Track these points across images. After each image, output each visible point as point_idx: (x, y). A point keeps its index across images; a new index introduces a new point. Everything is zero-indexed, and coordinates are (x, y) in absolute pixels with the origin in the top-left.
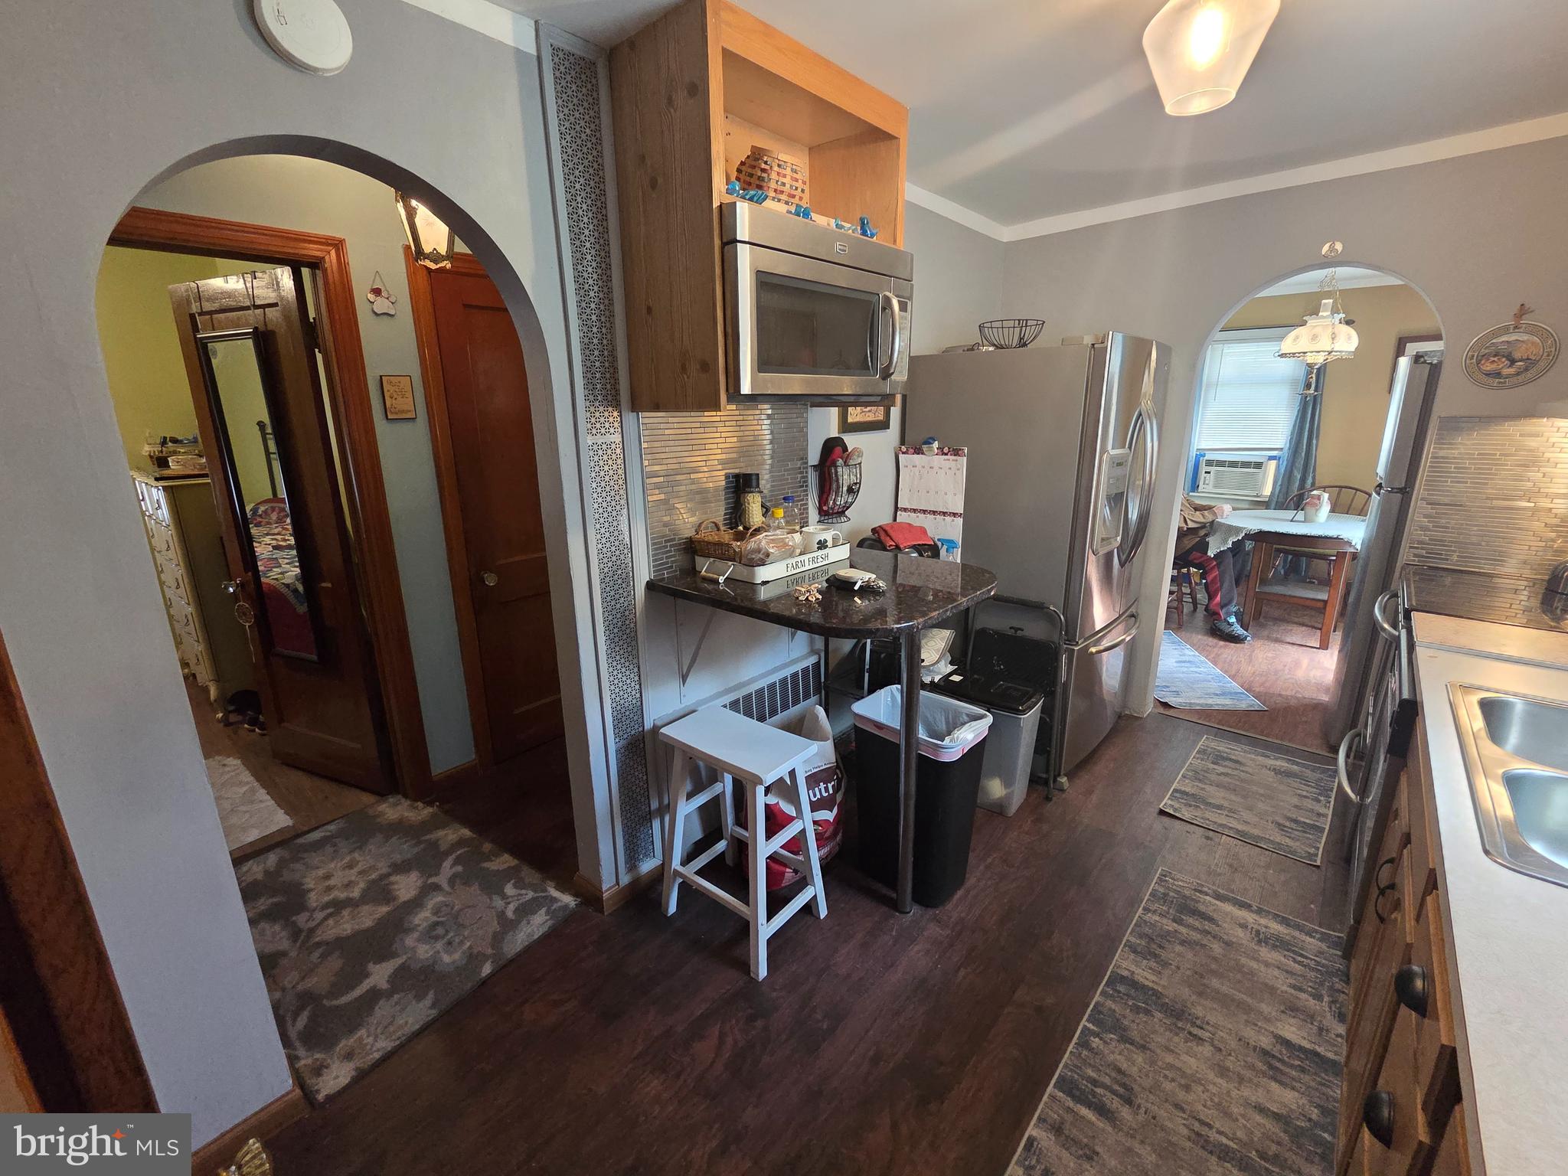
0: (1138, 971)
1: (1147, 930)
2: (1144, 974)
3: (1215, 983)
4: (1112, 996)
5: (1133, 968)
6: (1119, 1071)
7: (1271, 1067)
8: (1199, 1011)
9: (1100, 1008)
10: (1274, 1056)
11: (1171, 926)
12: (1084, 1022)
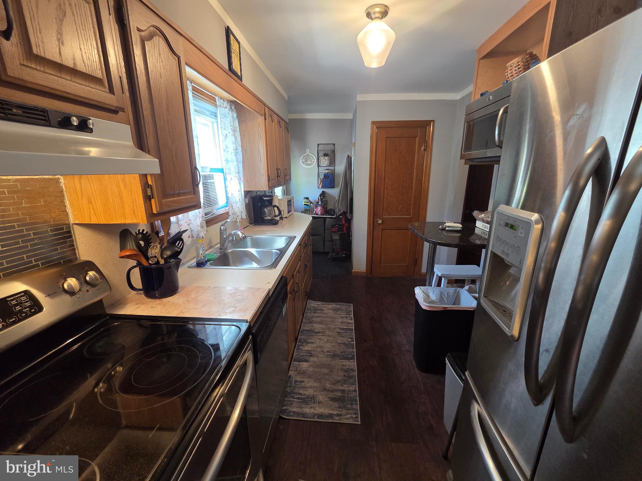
0: (348, 363)
1: (351, 381)
2: (346, 362)
3: (326, 371)
4: (351, 353)
5: (350, 363)
6: (342, 337)
7: (310, 353)
8: (329, 359)
9: (352, 348)
10: (309, 356)
11: (345, 387)
12: (355, 343)
